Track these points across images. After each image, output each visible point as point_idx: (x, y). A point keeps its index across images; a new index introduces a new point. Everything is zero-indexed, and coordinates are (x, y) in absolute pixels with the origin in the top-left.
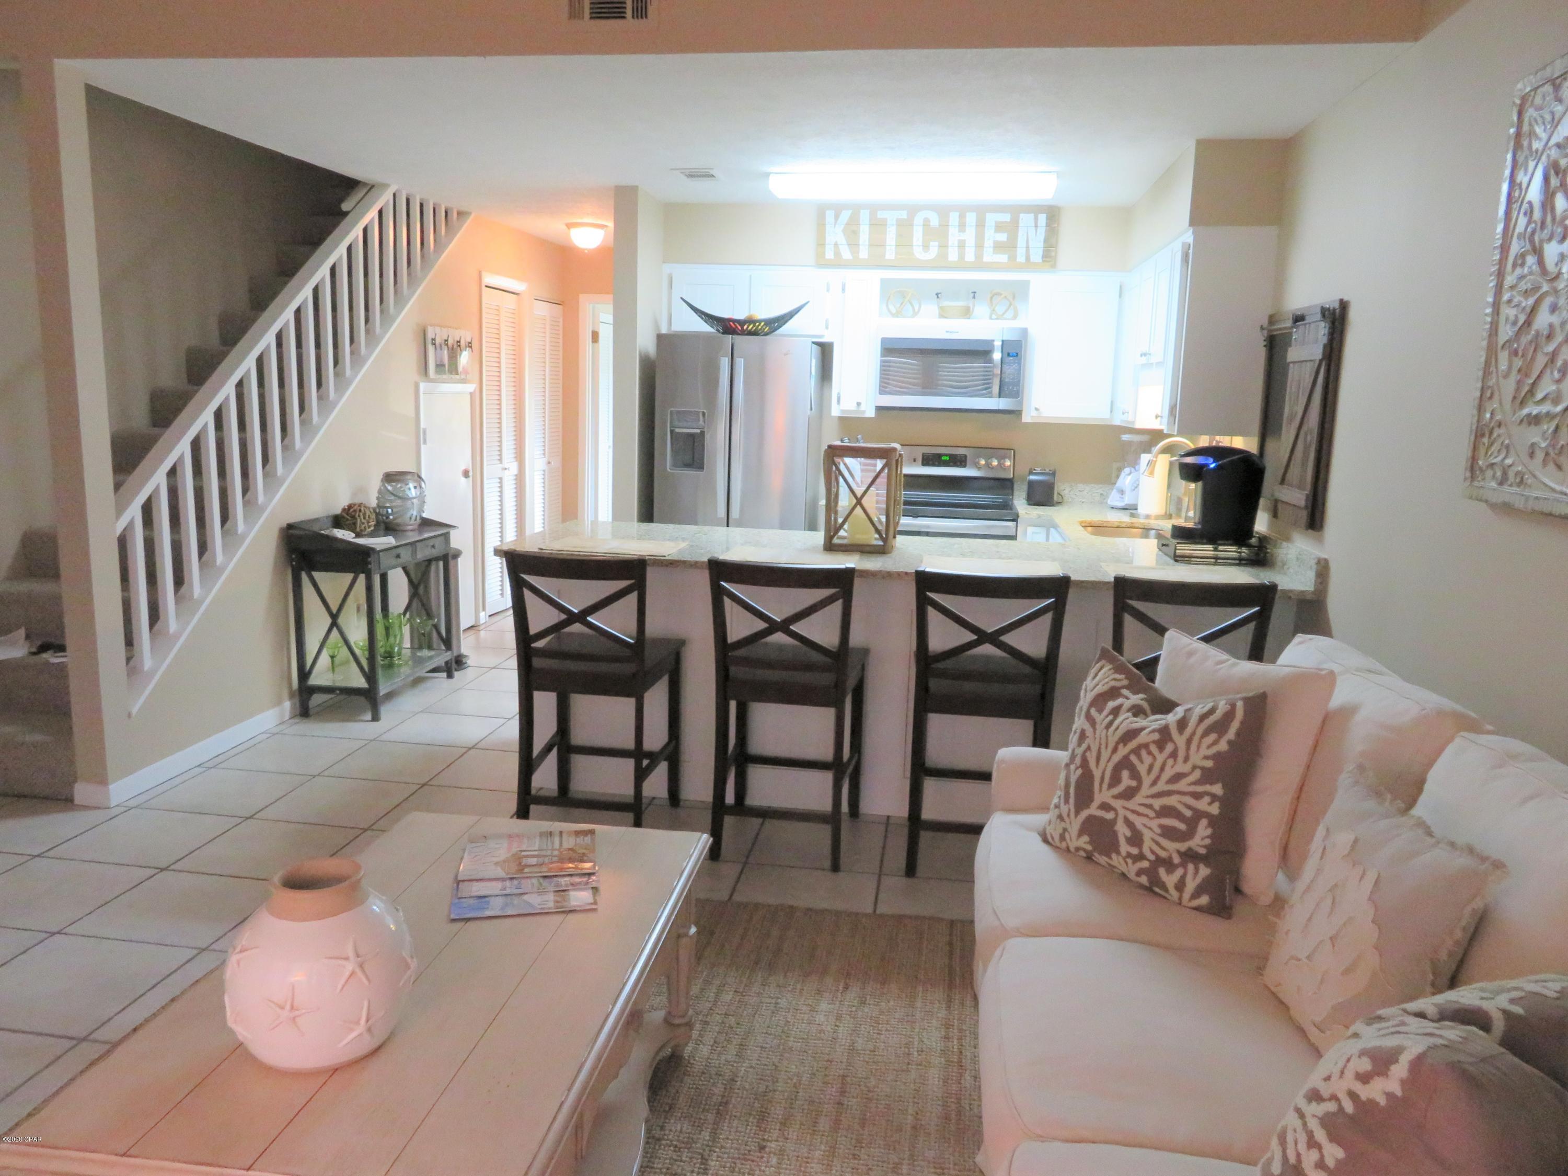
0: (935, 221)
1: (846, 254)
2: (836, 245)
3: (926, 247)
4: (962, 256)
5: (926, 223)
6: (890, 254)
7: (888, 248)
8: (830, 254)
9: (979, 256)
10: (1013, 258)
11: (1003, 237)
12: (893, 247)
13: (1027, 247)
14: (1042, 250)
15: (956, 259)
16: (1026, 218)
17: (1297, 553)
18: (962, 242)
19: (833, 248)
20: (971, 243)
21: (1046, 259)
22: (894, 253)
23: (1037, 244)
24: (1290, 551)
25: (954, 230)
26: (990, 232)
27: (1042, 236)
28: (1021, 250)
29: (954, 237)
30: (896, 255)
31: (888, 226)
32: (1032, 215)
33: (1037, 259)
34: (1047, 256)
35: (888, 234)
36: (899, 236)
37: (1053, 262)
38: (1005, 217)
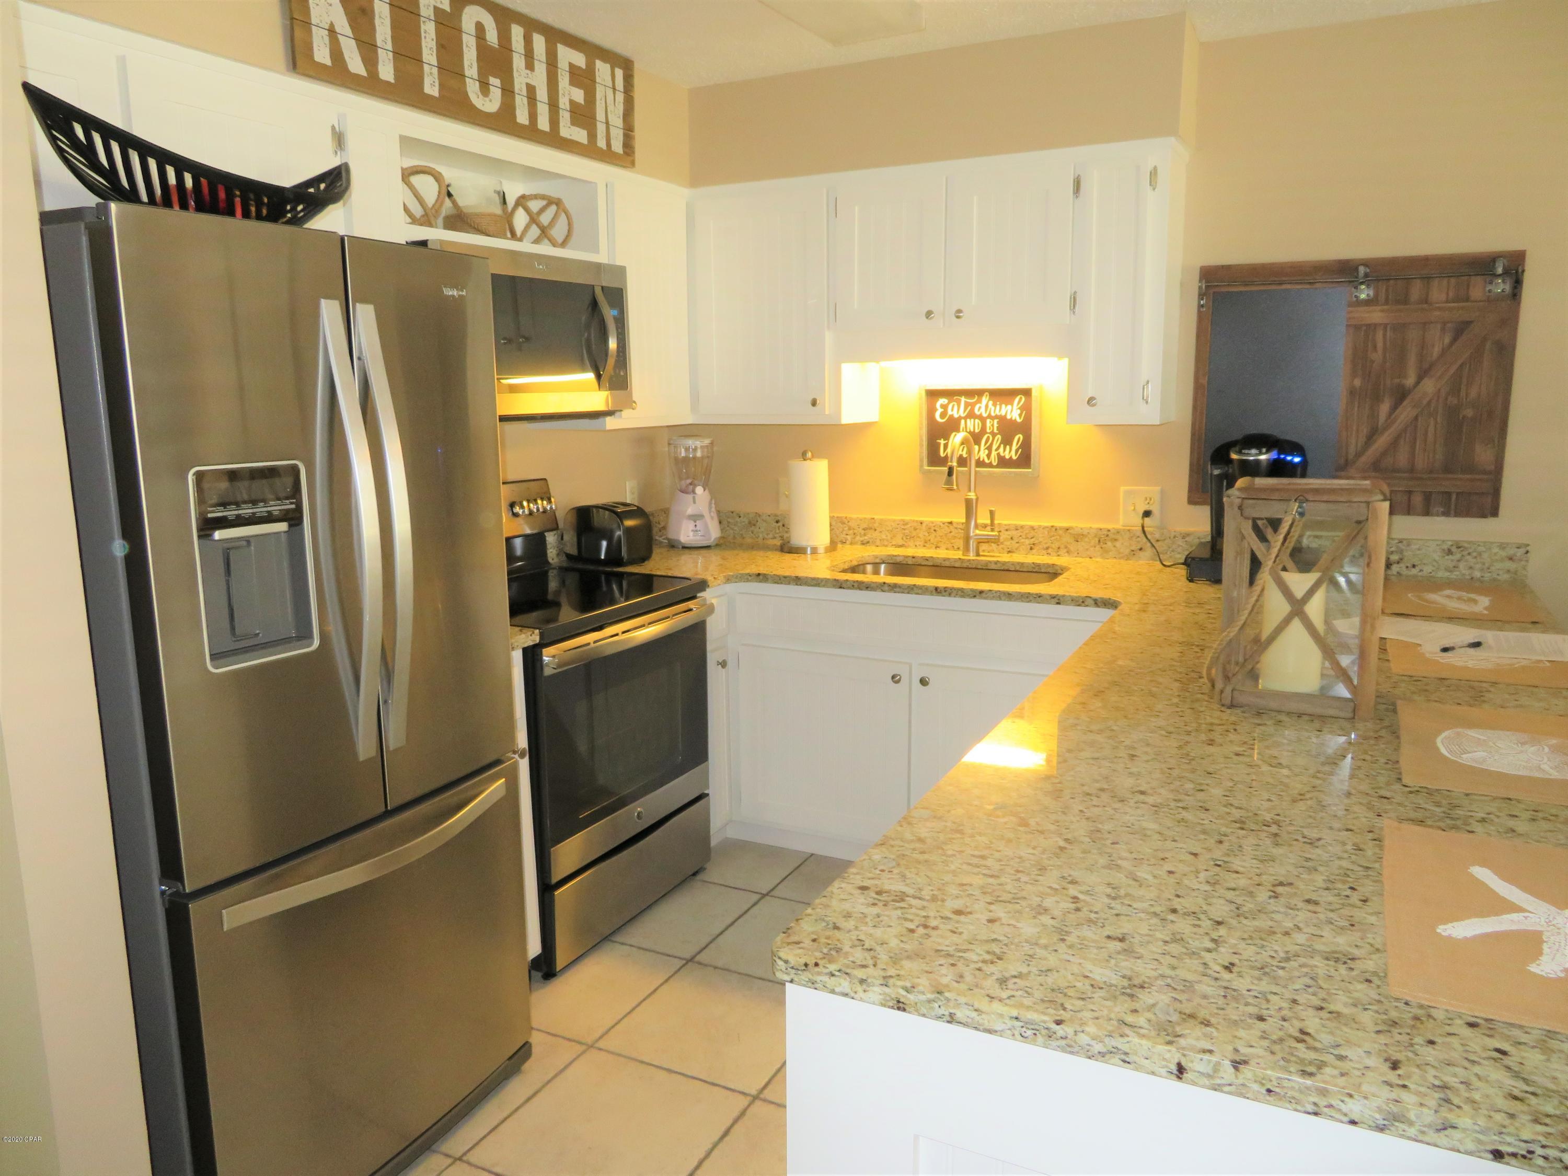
0: (492, 37)
1: (356, 65)
2: (332, 31)
3: (485, 87)
4: (533, 116)
5: (480, 28)
6: (431, 87)
7: (426, 67)
8: (322, 55)
9: (554, 121)
10: (592, 136)
11: (579, 95)
12: (435, 70)
13: (607, 123)
14: (621, 132)
15: (527, 122)
16: (602, 69)
17: (1445, 547)
18: (531, 90)
19: (327, 39)
20: (542, 94)
21: (626, 150)
22: (437, 84)
23: (617, 121)
24: (1414, 547)
25: (518, 62)
26: (564, 80)
27: (620, 108)
28: (601, 129)
29: (521, 78)
30: (440, 85)
31: (422, 19)
32: (608, 66)
33: (618, 147)
34: (628, 144)
35: (423, 37)
36: (442, 47)
37: (634, 152)
38: (579, 60)
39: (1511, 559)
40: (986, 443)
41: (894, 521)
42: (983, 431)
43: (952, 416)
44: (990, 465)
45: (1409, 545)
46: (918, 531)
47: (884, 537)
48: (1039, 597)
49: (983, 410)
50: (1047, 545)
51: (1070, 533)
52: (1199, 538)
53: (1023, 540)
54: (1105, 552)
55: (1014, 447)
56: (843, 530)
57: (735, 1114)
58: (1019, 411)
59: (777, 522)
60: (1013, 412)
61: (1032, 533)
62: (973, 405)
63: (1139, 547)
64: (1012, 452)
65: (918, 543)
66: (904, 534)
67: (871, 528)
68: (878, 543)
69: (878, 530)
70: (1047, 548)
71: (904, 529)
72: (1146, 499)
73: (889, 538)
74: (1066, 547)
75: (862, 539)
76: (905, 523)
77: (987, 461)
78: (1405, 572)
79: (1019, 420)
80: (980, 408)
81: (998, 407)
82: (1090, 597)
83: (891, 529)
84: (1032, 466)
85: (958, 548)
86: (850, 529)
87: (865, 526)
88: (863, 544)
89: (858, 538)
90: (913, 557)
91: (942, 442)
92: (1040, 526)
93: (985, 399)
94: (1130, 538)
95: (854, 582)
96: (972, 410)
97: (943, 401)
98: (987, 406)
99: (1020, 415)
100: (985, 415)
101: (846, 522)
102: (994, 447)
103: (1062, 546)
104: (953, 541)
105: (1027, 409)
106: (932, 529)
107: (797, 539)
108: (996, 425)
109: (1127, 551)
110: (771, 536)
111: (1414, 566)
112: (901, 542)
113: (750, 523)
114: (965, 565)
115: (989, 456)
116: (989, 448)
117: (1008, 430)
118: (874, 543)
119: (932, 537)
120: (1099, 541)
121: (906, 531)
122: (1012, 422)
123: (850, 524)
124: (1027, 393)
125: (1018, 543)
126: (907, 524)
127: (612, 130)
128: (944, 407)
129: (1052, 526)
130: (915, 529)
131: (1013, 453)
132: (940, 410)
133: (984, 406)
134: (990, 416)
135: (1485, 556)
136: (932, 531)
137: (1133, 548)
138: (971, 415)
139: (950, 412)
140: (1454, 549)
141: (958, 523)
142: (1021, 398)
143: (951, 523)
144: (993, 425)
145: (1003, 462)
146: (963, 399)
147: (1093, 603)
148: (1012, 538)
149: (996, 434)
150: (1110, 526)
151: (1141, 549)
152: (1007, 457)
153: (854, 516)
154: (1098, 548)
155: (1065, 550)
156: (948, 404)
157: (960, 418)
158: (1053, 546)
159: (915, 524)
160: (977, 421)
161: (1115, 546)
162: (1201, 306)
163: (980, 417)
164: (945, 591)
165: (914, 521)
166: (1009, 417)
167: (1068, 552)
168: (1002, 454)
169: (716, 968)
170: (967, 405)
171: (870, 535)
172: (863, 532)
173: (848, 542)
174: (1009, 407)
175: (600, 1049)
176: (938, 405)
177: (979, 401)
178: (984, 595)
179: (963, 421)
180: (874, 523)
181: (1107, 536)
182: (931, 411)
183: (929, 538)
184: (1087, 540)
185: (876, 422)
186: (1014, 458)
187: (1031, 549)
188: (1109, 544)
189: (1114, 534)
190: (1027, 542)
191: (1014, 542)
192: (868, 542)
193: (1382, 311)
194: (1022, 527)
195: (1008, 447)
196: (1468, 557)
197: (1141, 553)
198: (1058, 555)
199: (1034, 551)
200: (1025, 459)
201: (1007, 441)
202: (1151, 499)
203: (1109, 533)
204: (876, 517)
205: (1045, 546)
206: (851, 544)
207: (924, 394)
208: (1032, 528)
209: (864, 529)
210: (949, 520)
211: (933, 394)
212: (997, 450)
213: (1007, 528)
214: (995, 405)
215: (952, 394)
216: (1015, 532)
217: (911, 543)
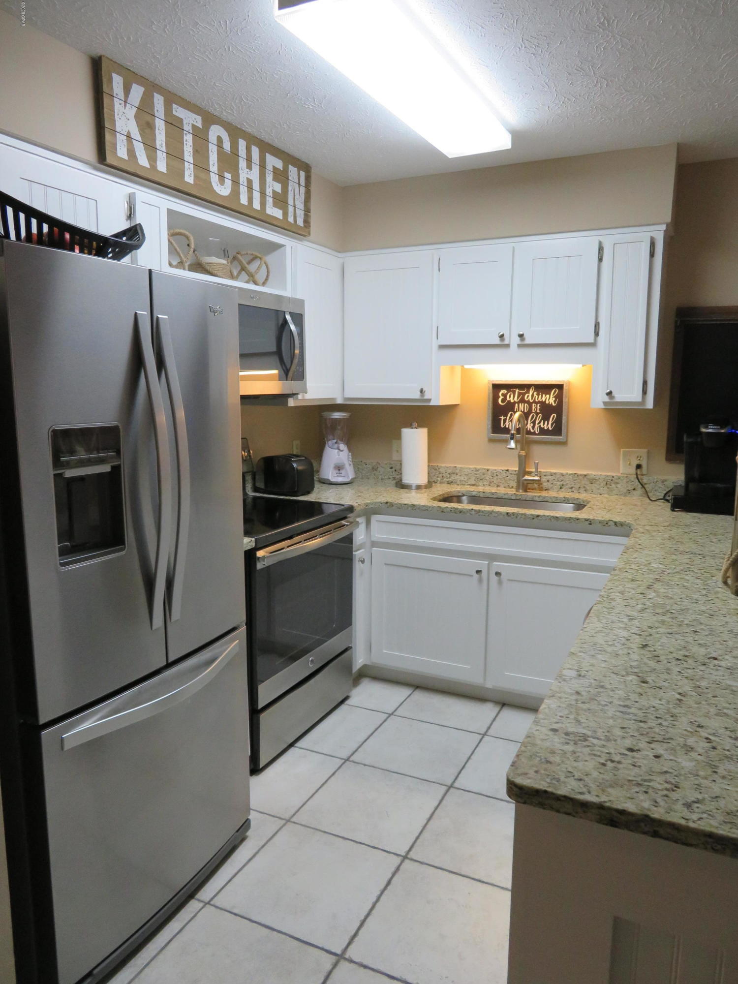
1: (142, 160)
2: (129, 137)
3: (222, 178)
4: (250, 199)
5: (220, 139)
6: (188, 176)
7: (186, 164)
8: (122, 151)
10: (285, 214)
11: (278, 187)
12: (191, 166)
13: (294, 206)
14: (303, 212)
15: (246, 203)
16: (293, 171)
18: (250, 182)
19: (125, 141)
20: (256, 186)
21: (305, 224)
22: (193, 175)
23: (300, 205)
25: (243, 164)
26: (269, 178)
27: (303, 197)
28: (291, 209)
29: (244, 174)
30: (194, 176)
31: (185, 132)
32: (296, 169)
33: (300, 222)
34: (307, 221)
35: (185, 144)
36: (196, 152)
37: (310, 226)
38: (279, 164)
40: (532, 419)
41: (470, 469)
42: (530, 411)
43: (509, 401)
44: (534, 433)
46: (485, 475)
47: (462, 479)
48: (577, 520)
49: (530, 397)
50: (572, 486)
51: (587, 478)
52: (673, 483)
53: (555, 482)
54: (610, 493)
55: (550, 422)
56: (435, 474)
57: (393, 869)
58: (554, 399)
59: (391, 468)
60: (550, 399)
61: (562, 478)
62: (524, 394)
63: (633, 488)
64: (548, 425)
65: (485, 483)
66: (476, 477)
67: (454, 473)
68: (458, 483)
69: (459, 474)
70: (572, 488)
71: (476, 474)
72: (638, 457)
73: (466, 480)
74: (584, 487)
75: (448, 480)
76: (477, 470)
77: (532, 431)
79: (554, 405)
80: (528, 396)
81: (540, 396)
82: (612, 521)
83: (467, 473)
84: (562, 435)
85: (512, 487)
86: (440, 474)
87: (449, 471)
88: (448, 483)
89: (445, 479)
90: (484, 492)
91: (503, 418)
92: (567, 473)
93: (532, 391)
94: (627, 482)
95: (451, 508)
96: (523, 397)
97: (503, 391)
98: (533, 395)
99: (555, 402)
100: (531, 401)
101: (438, 469)
102: (537, 422)
103: (582, 486)
104: (509, 482)
105: (559, 398)
106: (495, 474)
107: (407, 479)
108: (538, 408)
109: (625, 491)
110: (386, 477)
112: (473, 482)
113: (373, 468)
114: (518, 498)
115: (533, 427)
116: (534, 423)
117: (546, 411)
118: (456, 483)
119: (495, 480)
120: (607, 484)
121: (477, 475)
122: (550, 406)
123: (440, 470)
124: (560, 387)
125: (552, 484)
126: (478, 470)
127: (298, 211)
128: (505, 395)
129: (575, 474)
130: (484, 474)
131: (550, 425)
132: (501, 397)
133: (530, 396)
134: (534, 402)
136: (495, 475)
137: (629, 488)
138: (522, 401)
139: (508, 399)
141: (512, 471)
142: (556, 391)
143: (507, 470)
144: (536, 408)
145: (543, 432)
146: (517, 390)
147: (614, 524)
148: (548, 481)
149: (539, 413)
150: (614, 475)
151: (634, 489)
152: (546, 428)
153: (443, 465)
154: (605, 488)
155: (584, 489)
156: (507, 393)
157: (515, 403)
158: (576, 486)
159: (484, 471)
160: (526, 404)
161: (617, 487)
162: (677, 332)
163: (528, 402)
164: (514, 515)
165: (483, 469)
166: (547, 402)
167: (585, 490)
168: (542, 426)
169: (365, 765)
170: (519, 394)
171: (453, 478)
172: (448, 476)
173: (438, 482)
174: (548, 396)
175: (295, 823)
176: (500, 394)
177: (528, 392)
178: (539, 518)
179: (517, 405)
180: (456, 469)
181: (612, 480)
182: (495, 398)
183: (493, 480)
184: (598, 483)
185: (458, 404)
186: (550, 429)
187: (561, 488)
188: (613, 485)
189: (617, 479)
190: (559, 483)
191: (550, 484)
192: (452, 482)
194: (555, 474)
195: (546, 422)
197: (634, 492)
198: (579, 492)
199: (562, 490)
200: (558, 429)
201: (546, 418)
202: (641, 457)
203: (613, 478)
204: (458, 466)
205: (570, 486)
206: (440, 483)
207: (491, 386)
208: (562, 475)
209: (449, 474)
210: (506, 469)
211: (497, 387)
212: (539, 423)
213: (545, 474)
214: (538, 395)
215: (510, 387)
216: (550, 477)
217: (481, 483)
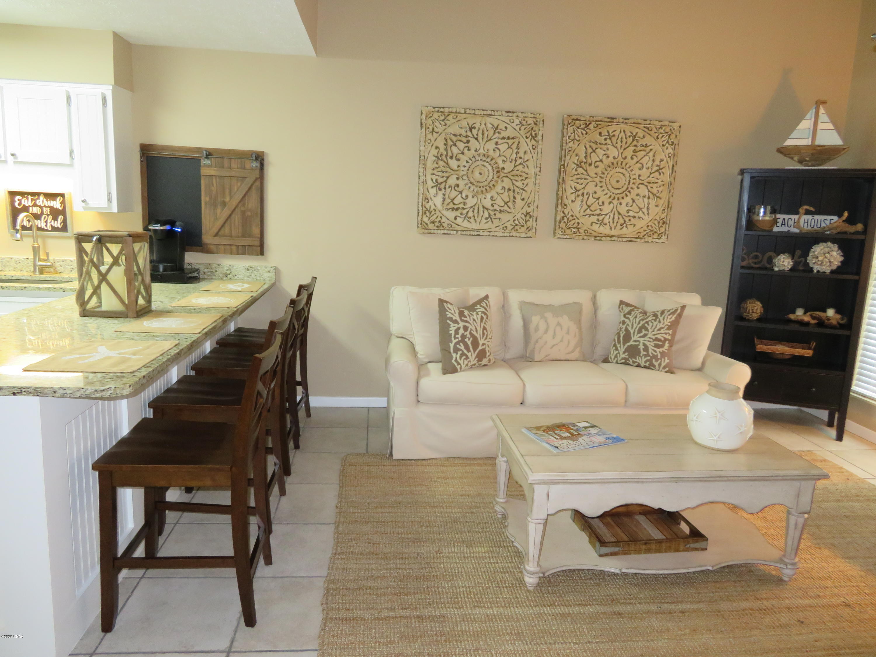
17: (246, 267)
24: (235, 268)
39: (269, 272)
40: (44, 219)
42: (42, 213)
43: (24, 205)
44: (47, 230)
45: (233, 267)
46: (10, 263)
49: (41, 203)
55: (59, 222)
58: (60, 204)
60: (57, 204)
61: (71, 263)
62: (35, 200)
64: (58, 224)
65: (10, 269)
77: (45, 228)
78: (232, 278)
79: (60, 209)
80: (39, 202)
81: (49, 202)
84: (68, 231)
85: (30, 271)
90: (6, 276)
93: (42, 197)
96: (35, 203)
97: (18, 197)
98: (43, 201)
99: (61, 206)
100: (42, 205)
102: (49, 221)
105: (63, 203)
106: (18, 262)
108: (49, 211)
111: (236, 275)
114: (33, 279)
115: (46, 226)
116: (46, 222)
117: (55, 213)
119: (18, 266)
122: (57, 209)
124: (62, 195)
125: (64, 268)
126: (3, 259)
128: (20, 200)
130: (8, 262)
132: (17, 202)
133: (42, 201)
134: (45, 206)
135: (260, 271)
138: (35, 205)
139: (23, 203)
140: (249, 268)
141: (29, 259)
142: (60, 198)
143: (25, 259)
144: (47, 211)
145: (54, 229)
146: (30, 197)
148: (61, 266)
149: (49, 215)
152: (56, 226)
156: (22, 199)
157: (29, 206)
159: (8, 259)
160: (38, 208)
162: (141, 161)
163: (40, 206)
166: (55, 207)
168: (53, 225)
170: (32, 200)
174: (55, 202)
176: (16, 199)
177: (38, 198)
179: (31, 208)
182: (12, 202)
183: (16, 266)
186: (59, 227)
187: (71, 271)
190: (69, 267)
191: (62, 268)
193: (214, 170)
194: (66, 260)
195: (56, 222)
196: (255, 272)
199: (72, 272)
200: (64, 228)
201: (55, 219)
207: (7, 193)
210: (24, 257)
211: (12, 194)
212: (50, 222)
213: (54, 260)
214: (47, 200)
215: (23, 194)
216: (62, 263)
217: (7, 269)
